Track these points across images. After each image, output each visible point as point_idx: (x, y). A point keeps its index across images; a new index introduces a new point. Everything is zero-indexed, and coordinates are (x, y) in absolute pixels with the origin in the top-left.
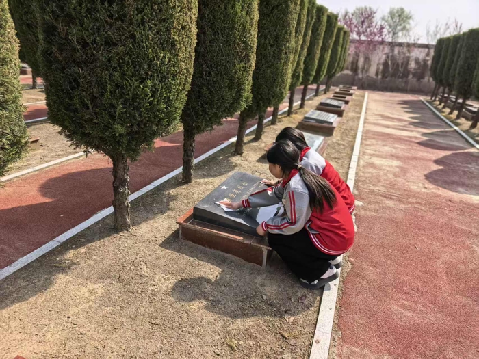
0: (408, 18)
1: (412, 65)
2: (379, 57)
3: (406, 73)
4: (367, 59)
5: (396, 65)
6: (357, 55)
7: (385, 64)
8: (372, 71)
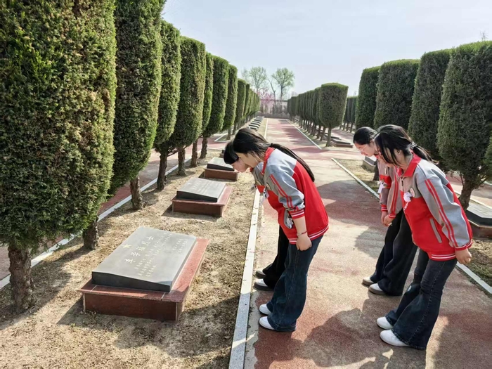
0: (291, 76)
1: (283, 108)
2: (270, 106)
3: (281, 112)
4: (266, 106)
5: (277, 108)
6: (262, 105)
7: (273, 108)
8: (269, 112)
